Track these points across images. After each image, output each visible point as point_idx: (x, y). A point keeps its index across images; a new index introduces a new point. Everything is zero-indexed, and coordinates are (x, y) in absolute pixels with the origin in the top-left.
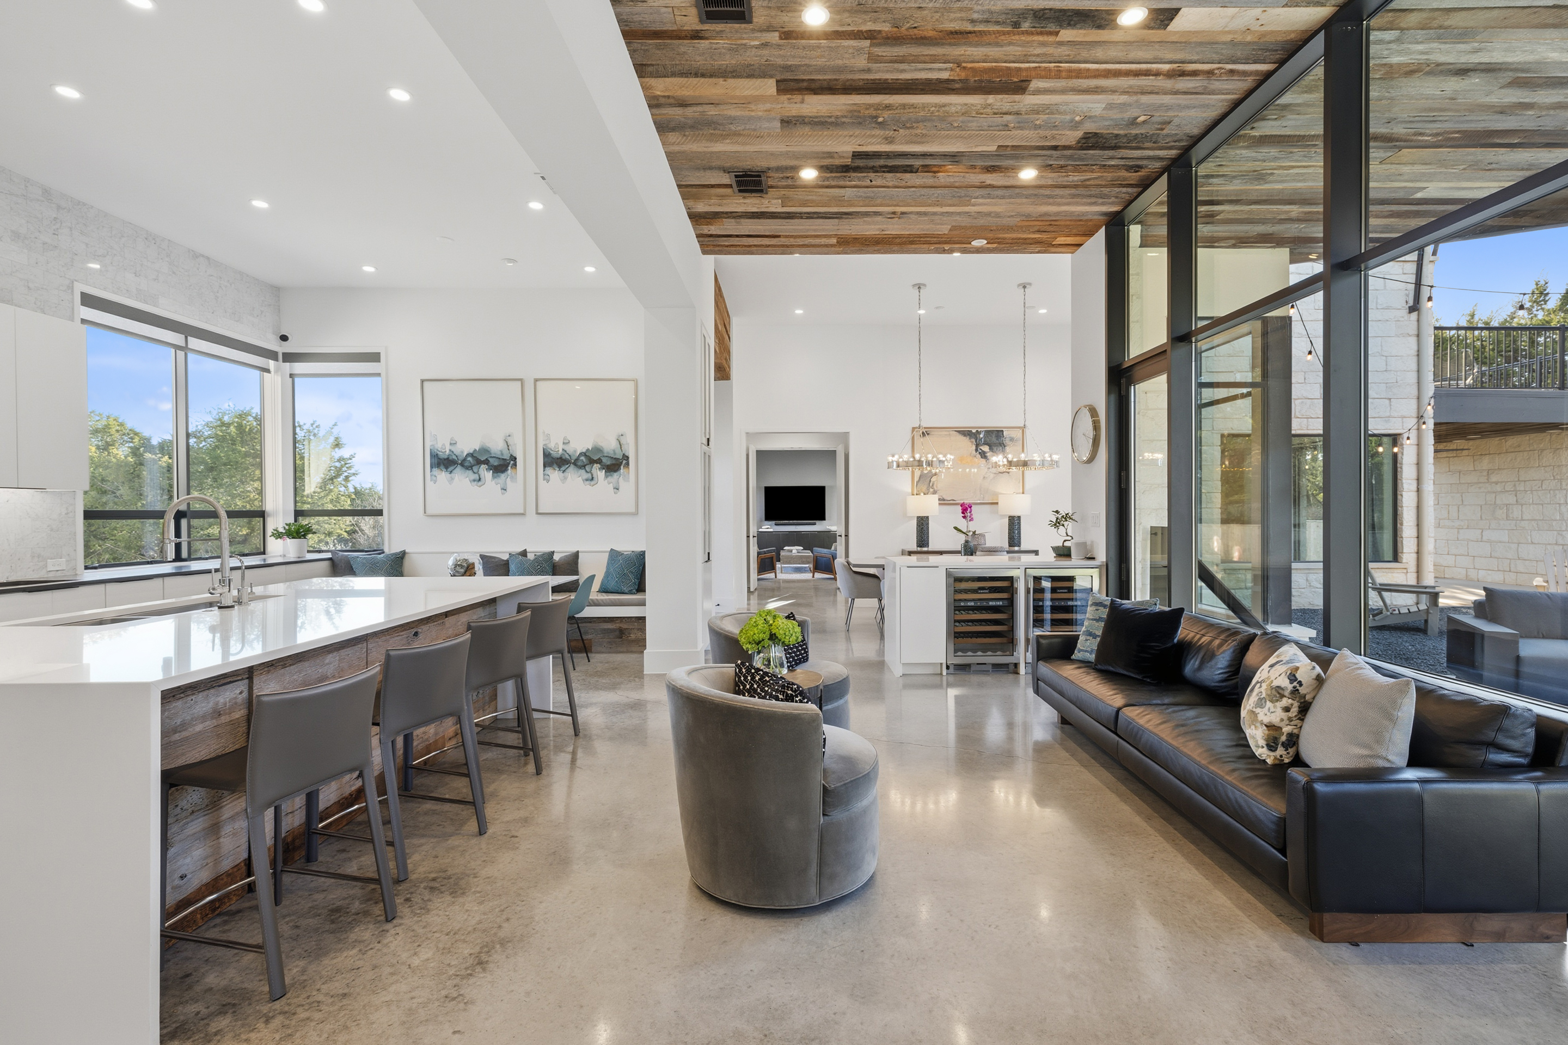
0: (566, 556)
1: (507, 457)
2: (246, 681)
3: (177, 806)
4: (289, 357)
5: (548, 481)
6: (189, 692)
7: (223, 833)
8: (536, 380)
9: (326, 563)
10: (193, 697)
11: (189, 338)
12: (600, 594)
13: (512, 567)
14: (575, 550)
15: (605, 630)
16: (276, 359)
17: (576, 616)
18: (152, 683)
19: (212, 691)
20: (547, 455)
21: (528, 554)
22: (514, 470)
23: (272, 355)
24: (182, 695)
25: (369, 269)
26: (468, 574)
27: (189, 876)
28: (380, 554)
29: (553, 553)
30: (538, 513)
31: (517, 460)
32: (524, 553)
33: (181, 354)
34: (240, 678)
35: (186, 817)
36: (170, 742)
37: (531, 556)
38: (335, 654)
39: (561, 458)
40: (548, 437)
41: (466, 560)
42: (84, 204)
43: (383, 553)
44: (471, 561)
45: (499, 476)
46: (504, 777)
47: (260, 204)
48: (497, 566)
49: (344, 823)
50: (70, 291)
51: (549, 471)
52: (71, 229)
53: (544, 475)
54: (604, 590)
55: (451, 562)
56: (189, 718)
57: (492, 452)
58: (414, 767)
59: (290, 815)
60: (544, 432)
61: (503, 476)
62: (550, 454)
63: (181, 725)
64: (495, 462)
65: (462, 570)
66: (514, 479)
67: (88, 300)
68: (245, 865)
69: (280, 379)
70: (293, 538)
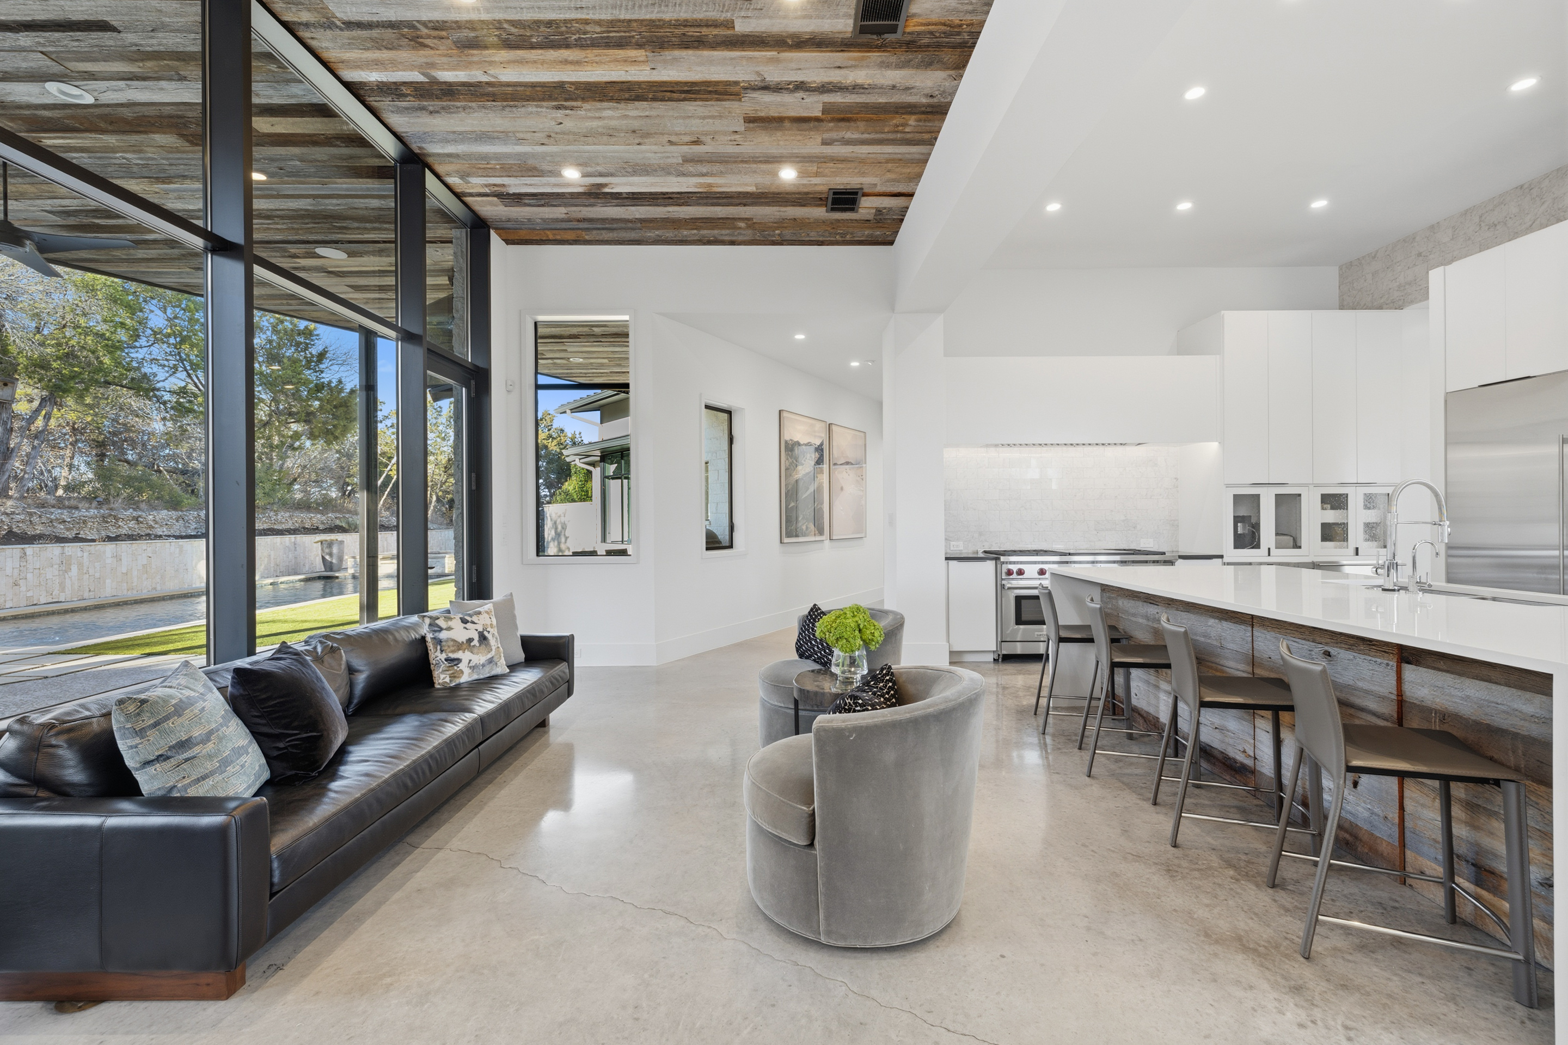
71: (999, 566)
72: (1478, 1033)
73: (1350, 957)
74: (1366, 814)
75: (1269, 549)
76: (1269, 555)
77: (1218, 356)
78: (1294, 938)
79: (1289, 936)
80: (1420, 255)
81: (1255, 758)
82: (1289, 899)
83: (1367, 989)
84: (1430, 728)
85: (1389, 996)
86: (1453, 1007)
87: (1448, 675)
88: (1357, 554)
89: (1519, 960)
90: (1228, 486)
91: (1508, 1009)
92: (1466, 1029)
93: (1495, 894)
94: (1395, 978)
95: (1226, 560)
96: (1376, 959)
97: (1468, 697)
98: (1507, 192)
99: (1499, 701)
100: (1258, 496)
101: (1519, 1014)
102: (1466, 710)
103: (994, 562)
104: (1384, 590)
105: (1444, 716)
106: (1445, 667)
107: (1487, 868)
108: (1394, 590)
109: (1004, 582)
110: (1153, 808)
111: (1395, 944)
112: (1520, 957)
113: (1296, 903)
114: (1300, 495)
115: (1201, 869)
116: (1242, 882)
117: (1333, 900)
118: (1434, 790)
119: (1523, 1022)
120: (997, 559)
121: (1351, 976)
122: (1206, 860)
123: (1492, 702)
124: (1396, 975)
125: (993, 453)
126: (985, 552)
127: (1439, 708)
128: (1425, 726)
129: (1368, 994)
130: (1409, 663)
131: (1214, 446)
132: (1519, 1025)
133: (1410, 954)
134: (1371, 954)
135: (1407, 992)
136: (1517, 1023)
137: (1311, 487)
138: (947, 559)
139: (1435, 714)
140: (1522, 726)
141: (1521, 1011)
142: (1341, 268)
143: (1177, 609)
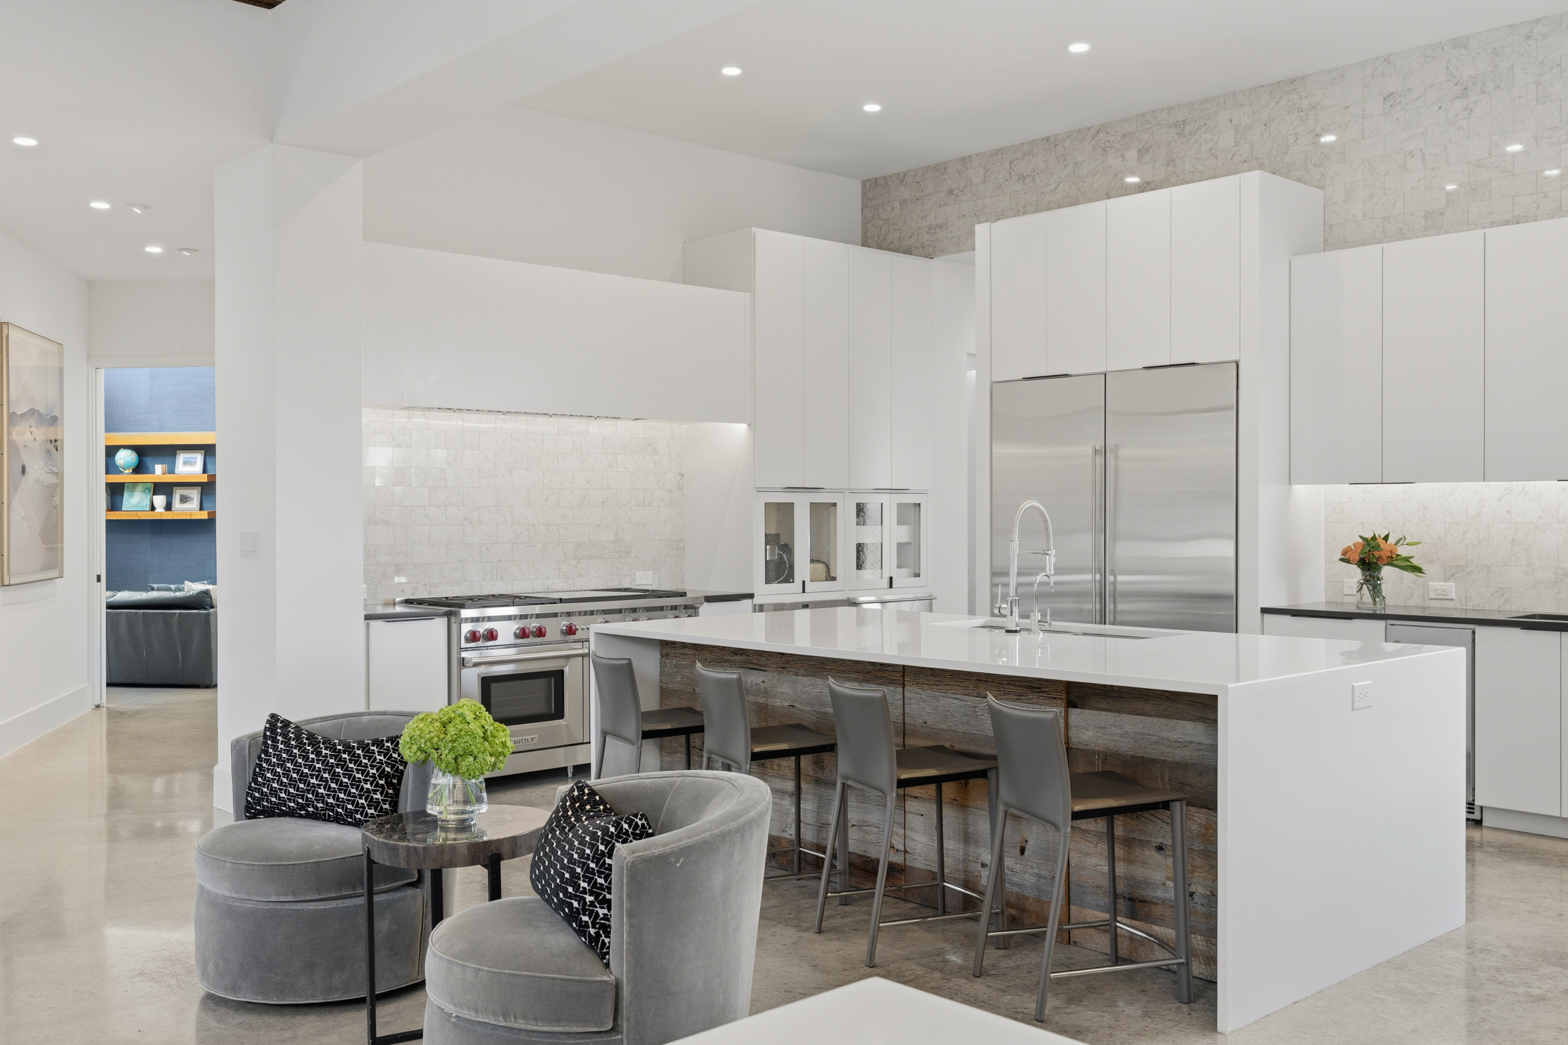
71: (454, 627)
72: (1170, 1030)
73: (1068, 1011)
74: (1033, 880)
75: (804, 582)
76: (804, 591)
77: (747, 294)
78: (1023, 1010)
79: (1018, 1010)
80: (951, 192)
81: (906, 851)
82: (998, 982)
83: (1093, 1028)
84: (1094, 771)
85: (1110, 1027)
86: (1149, 1020)
87: (1110, 714)
88: (891, 586)
89: (1182, 963)
90: (760, 490)
91: (1178, 1008)
92: (1164, 1031)
93: (1146, 921)
94: (1106, 1014)
95: (758, 600)
96: (1086, 1005)
97: (1126, 733)
98: (1035, 141)
99: (1151, 733)
100: (791, 505)
101: (1185, 1009)
102: (1125, 747)
103: (446, 619)
104: (1008, 631)
105: (1107, 756)
106: (1107, 707)
107: (1140, 898)
108: (1016, 631)
109: (464, 655)
110: (819, 937)
111: (1090, 990)
112: (1183, 960)
113: (1005, 984)
114: (834, 505)
115: (912, 980)
116: (953, 979)
117: (1029, 972)
118: (1098, 834)
119: (1190, 1014)
120: (448, 615)
121: (1077, 1023)
122: (909, 971)
123: (1146, 735)
124: (1104, 1012)
125: (419, 419)
126: (408, 602)
127: (1101, 749)
128: (1090, 769)
129: (1096, 1031)
130: (1075, 706)
131: (742, 428)
132: (1189, 1017)
133: (1104, 994)
134: (1080, 1003)
135: (1117, 1021)
136: (1186, 1015)
137: (847, 493)
138: (368, 617)
139: (1099, 756)
140: (1168, 753)
141: (1185, 1008)
142: (864, 183)
143: (797, 674)
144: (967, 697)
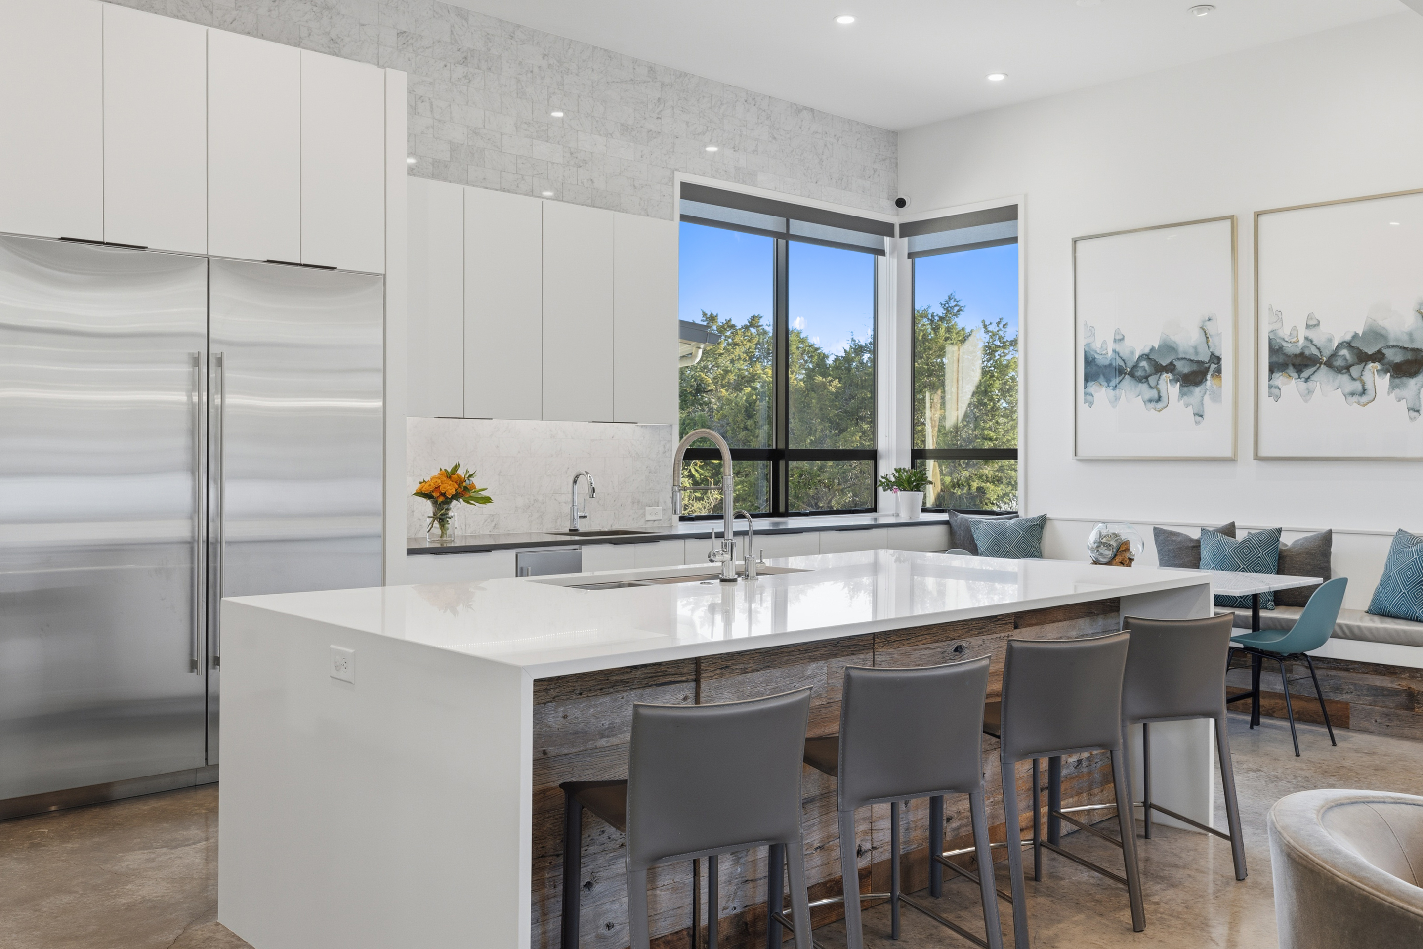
0: (1306, 539)
1: (1204, 357)
2: (693, 684)
3: (603, 832)
4: (908, 230)
5: (1277, 397)
6: (620, 688)
7: (660, 883)
8: (1258, 215)
9: (941, 530)
10: (625, 694)
11: (791, 220)
12: (1367, 617)
13: (1205, 553)
14: (1324, 528)
15: (1377, 688)
16: (892, 235)
17: (1309, 653)
18: (524, 668)
19: (648, 690)
20: (1275, 350)
21: (1238, 532)
22: (1216, 381)
23: (885, 229)
24: (611, 690)
25: (996, 78)
26: (1118, 559)
27: (617, 927)
28: (1011, 519)
29: (1279, 531)
30: (1257, 457)
31: (1223, 362)
32: (1230, 530)
33: (782, 242)
34: (684, 678)
35: (614, 850)
36: (596, 748)
37: (1241, 535)
38: (821, 663)
39: (1302, 354)
40: (1278, 316)
41: (1116, 535)
42: (686, 74)
43: (1017, 517)
44: (1124, 537)
45: (1191, 393)
46: (1081, 917)
47: (845, 20)
48: (1180, 548)
49: (834, 919)
50: (670, 184)
51: (1280, 379)
52: (673, 107)
53: (1270, 387)
54: (1378, 611)
55: (1093, 537)
56: (618, 720)
57: (1181, 349)
58: (945, 862)
59: (750, 885)
60: (1271, 309)
61: (1197, 391)
62: (1281, 348)
63: (608, 728)
64: (1183, 368)
65: (1109, 553)
66: (1216, 398)
67: (690, 192)
68: (688, 934)
69: (895, 261)
70: (905, 490)
143: (744, 671)
144: (936, 644)
